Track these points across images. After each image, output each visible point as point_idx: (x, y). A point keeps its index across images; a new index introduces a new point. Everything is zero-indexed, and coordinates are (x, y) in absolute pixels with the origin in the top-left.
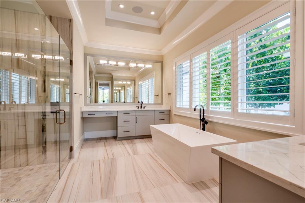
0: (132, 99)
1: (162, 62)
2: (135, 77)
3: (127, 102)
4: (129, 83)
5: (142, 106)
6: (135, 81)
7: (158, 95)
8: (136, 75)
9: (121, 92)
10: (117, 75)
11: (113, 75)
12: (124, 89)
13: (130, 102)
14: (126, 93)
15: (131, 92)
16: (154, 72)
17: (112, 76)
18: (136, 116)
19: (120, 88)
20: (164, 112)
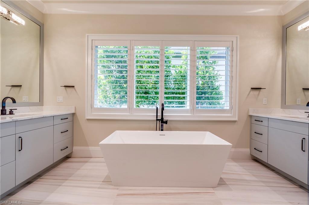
20: (67, 118)
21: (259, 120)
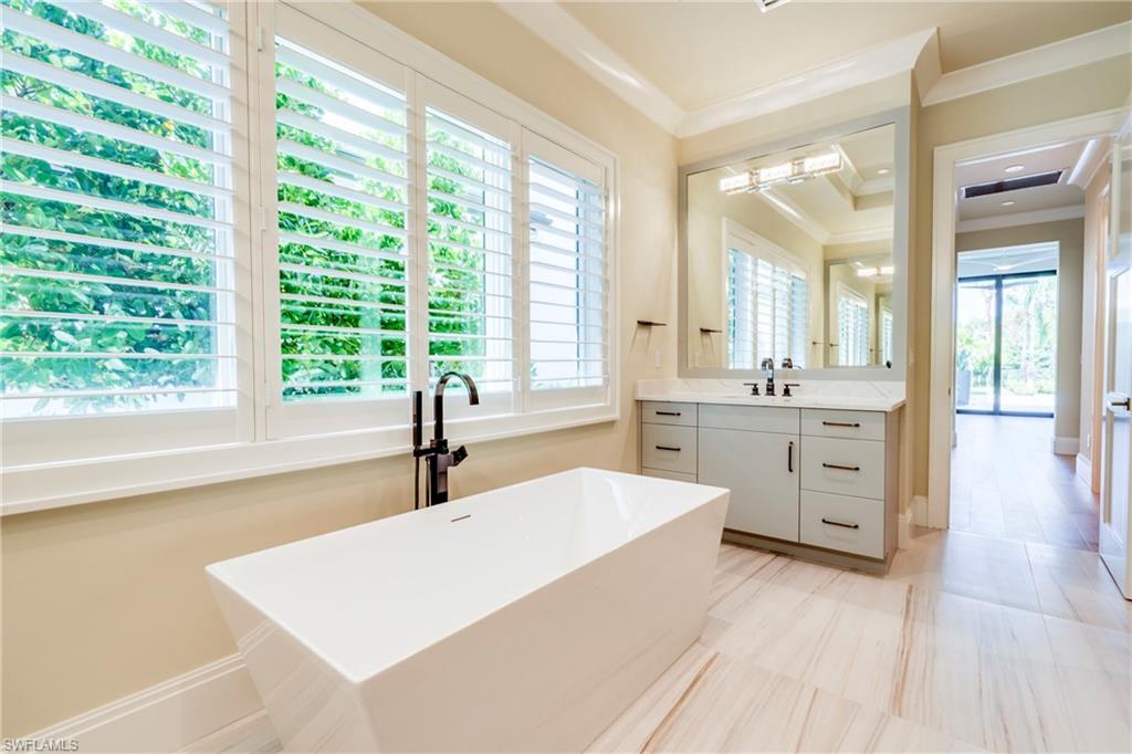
21: (668, 412)
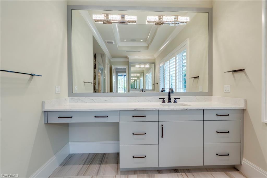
0: (151, 86)
1: (211, 9)
2: (155, 59)
3: (146, 89)
4: (148, 66)
5: (171, 97)
6: (154, 64)
7: (198, 77)
8: (156, 56)
9: (141, 79)
10: (134, 58)
11: (129, 58)
12: (143, 76)
13: (149, 89)
14: (145, 81)
15: (151, 79)
16: (188, 39)
17: (128, 60)
18: (161, 123)
19: (139, 75)
20: (228, 115)
